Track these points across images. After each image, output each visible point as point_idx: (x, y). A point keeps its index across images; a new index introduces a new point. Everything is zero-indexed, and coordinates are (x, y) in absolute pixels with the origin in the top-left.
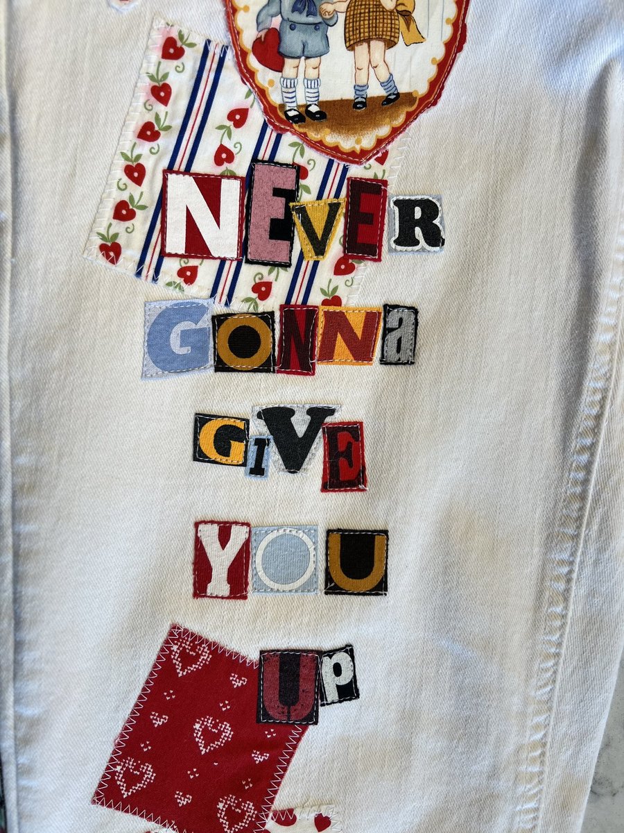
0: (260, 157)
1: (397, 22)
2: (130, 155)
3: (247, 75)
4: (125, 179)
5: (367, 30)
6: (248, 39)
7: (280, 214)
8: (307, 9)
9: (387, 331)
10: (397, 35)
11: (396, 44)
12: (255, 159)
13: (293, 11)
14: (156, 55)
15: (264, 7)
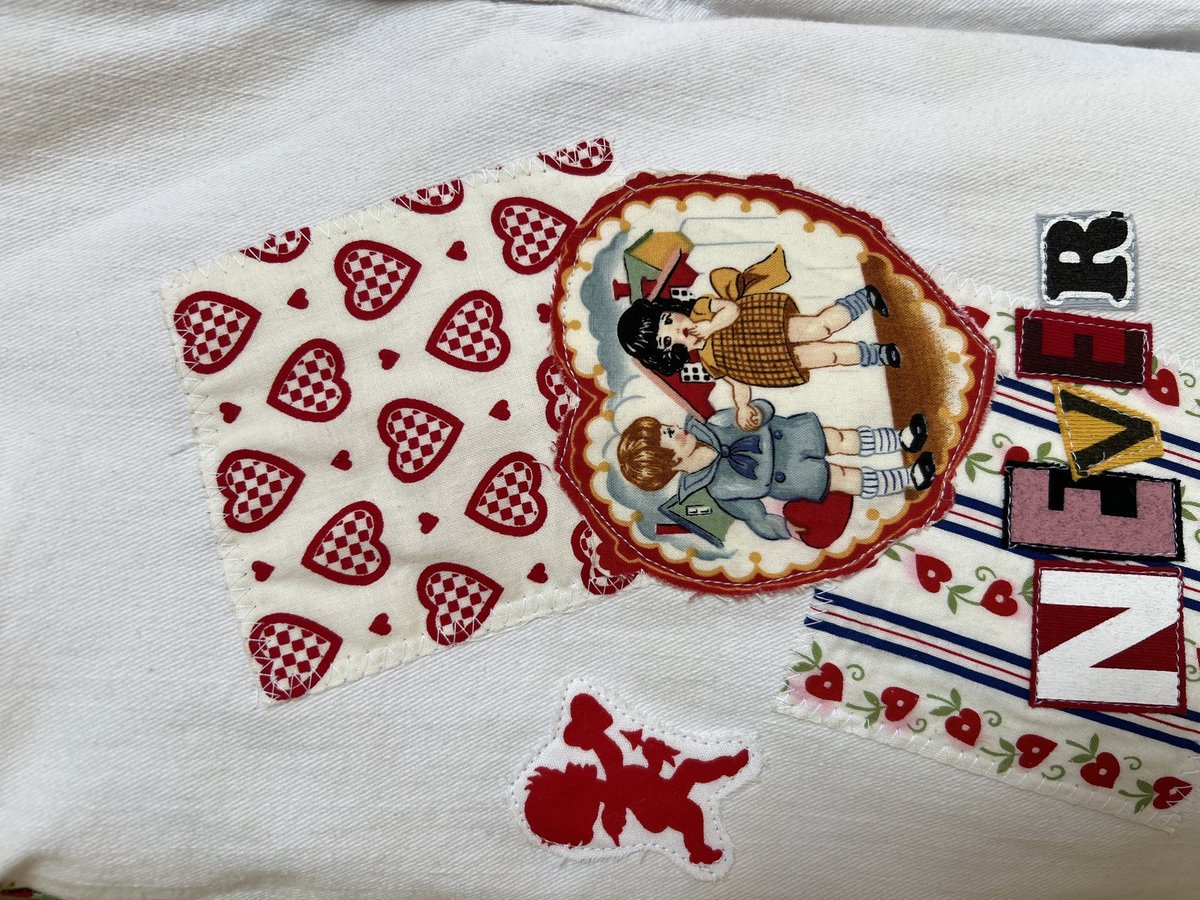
0: (997, 533)
1: (756, 298)
2: (1002, 758)
3: (862, 558)
5: (774, 350)
6: (804, 556)
7: (1093, 498)
8: (749, 453)
10: (776, 297)
11: (789, 298)
13: (754, 477)
15: (751, 527)
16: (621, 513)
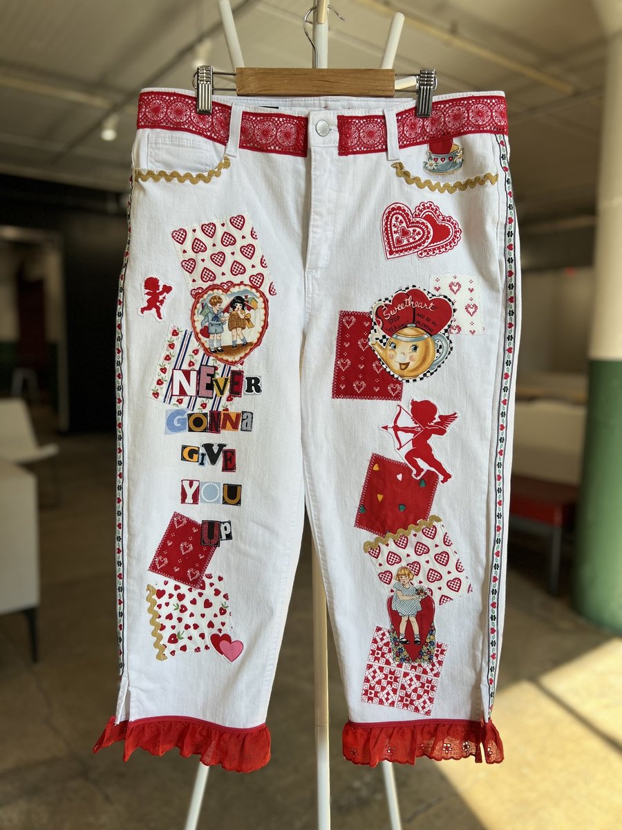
0: (203, 364)
1: (245, 322)
2: (162, 365)
3: (198, 339)
4: (161, 372)
5: (235, 325)
6: (198, 329)
7: (209, 382)
8: (216, 320)
9: (243, 420)
10: (245, 326)
11: (245, 328)
12: (201, 365)
13: (212, 321)
14: (170, 335)
15: (203, 320)
16: (205, 296)
